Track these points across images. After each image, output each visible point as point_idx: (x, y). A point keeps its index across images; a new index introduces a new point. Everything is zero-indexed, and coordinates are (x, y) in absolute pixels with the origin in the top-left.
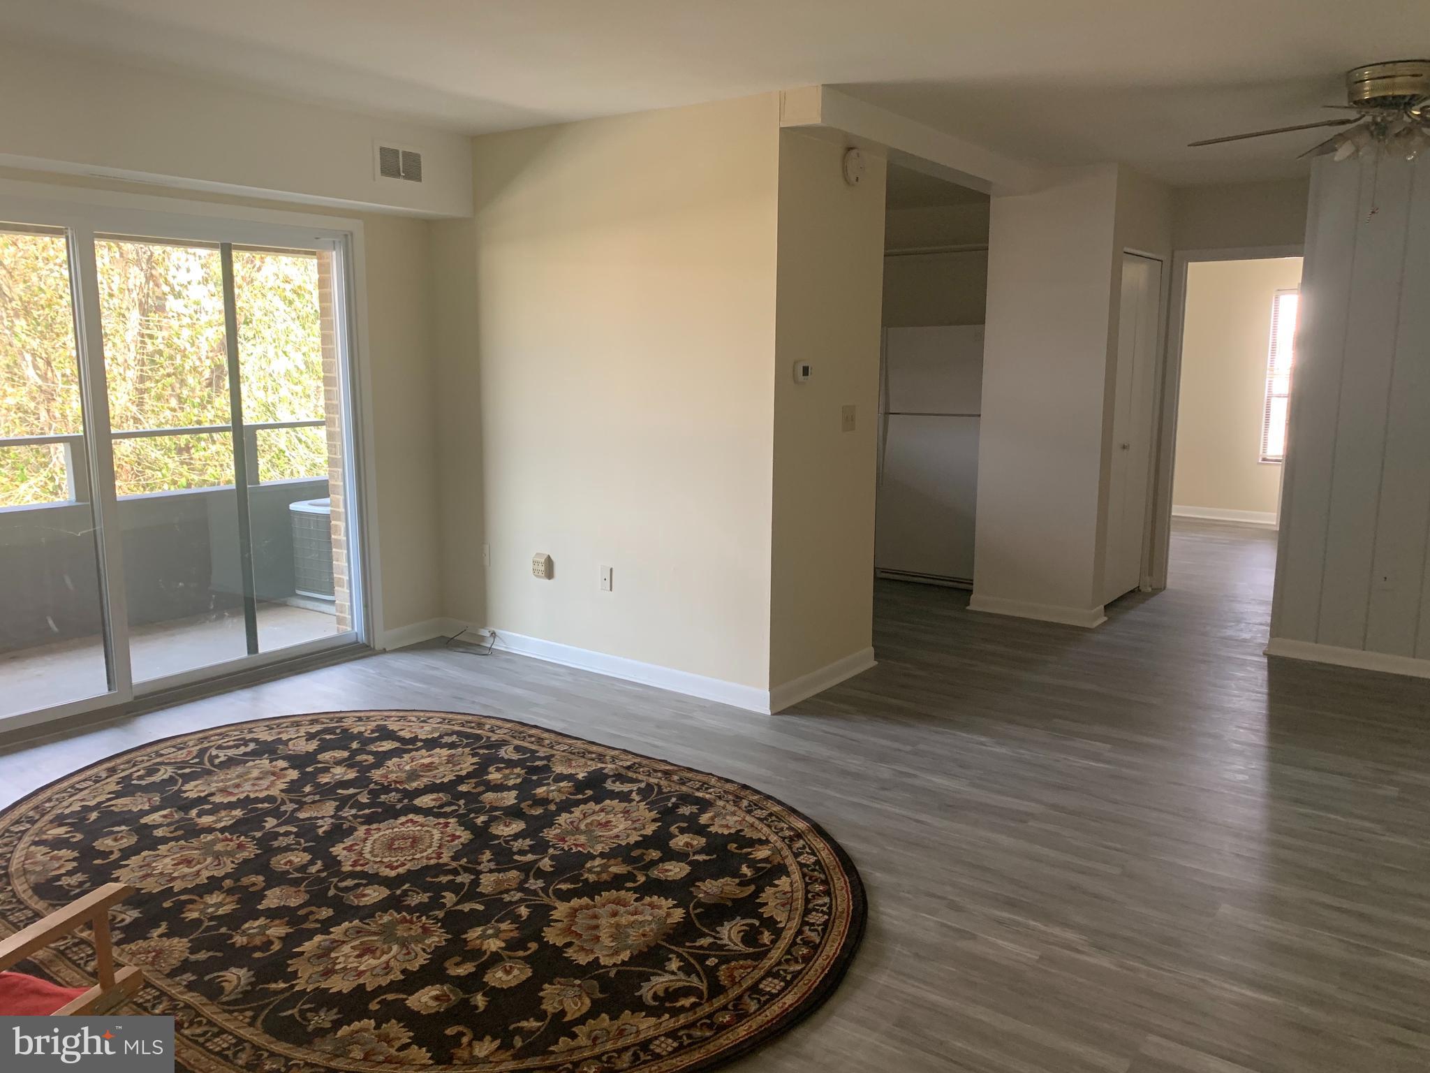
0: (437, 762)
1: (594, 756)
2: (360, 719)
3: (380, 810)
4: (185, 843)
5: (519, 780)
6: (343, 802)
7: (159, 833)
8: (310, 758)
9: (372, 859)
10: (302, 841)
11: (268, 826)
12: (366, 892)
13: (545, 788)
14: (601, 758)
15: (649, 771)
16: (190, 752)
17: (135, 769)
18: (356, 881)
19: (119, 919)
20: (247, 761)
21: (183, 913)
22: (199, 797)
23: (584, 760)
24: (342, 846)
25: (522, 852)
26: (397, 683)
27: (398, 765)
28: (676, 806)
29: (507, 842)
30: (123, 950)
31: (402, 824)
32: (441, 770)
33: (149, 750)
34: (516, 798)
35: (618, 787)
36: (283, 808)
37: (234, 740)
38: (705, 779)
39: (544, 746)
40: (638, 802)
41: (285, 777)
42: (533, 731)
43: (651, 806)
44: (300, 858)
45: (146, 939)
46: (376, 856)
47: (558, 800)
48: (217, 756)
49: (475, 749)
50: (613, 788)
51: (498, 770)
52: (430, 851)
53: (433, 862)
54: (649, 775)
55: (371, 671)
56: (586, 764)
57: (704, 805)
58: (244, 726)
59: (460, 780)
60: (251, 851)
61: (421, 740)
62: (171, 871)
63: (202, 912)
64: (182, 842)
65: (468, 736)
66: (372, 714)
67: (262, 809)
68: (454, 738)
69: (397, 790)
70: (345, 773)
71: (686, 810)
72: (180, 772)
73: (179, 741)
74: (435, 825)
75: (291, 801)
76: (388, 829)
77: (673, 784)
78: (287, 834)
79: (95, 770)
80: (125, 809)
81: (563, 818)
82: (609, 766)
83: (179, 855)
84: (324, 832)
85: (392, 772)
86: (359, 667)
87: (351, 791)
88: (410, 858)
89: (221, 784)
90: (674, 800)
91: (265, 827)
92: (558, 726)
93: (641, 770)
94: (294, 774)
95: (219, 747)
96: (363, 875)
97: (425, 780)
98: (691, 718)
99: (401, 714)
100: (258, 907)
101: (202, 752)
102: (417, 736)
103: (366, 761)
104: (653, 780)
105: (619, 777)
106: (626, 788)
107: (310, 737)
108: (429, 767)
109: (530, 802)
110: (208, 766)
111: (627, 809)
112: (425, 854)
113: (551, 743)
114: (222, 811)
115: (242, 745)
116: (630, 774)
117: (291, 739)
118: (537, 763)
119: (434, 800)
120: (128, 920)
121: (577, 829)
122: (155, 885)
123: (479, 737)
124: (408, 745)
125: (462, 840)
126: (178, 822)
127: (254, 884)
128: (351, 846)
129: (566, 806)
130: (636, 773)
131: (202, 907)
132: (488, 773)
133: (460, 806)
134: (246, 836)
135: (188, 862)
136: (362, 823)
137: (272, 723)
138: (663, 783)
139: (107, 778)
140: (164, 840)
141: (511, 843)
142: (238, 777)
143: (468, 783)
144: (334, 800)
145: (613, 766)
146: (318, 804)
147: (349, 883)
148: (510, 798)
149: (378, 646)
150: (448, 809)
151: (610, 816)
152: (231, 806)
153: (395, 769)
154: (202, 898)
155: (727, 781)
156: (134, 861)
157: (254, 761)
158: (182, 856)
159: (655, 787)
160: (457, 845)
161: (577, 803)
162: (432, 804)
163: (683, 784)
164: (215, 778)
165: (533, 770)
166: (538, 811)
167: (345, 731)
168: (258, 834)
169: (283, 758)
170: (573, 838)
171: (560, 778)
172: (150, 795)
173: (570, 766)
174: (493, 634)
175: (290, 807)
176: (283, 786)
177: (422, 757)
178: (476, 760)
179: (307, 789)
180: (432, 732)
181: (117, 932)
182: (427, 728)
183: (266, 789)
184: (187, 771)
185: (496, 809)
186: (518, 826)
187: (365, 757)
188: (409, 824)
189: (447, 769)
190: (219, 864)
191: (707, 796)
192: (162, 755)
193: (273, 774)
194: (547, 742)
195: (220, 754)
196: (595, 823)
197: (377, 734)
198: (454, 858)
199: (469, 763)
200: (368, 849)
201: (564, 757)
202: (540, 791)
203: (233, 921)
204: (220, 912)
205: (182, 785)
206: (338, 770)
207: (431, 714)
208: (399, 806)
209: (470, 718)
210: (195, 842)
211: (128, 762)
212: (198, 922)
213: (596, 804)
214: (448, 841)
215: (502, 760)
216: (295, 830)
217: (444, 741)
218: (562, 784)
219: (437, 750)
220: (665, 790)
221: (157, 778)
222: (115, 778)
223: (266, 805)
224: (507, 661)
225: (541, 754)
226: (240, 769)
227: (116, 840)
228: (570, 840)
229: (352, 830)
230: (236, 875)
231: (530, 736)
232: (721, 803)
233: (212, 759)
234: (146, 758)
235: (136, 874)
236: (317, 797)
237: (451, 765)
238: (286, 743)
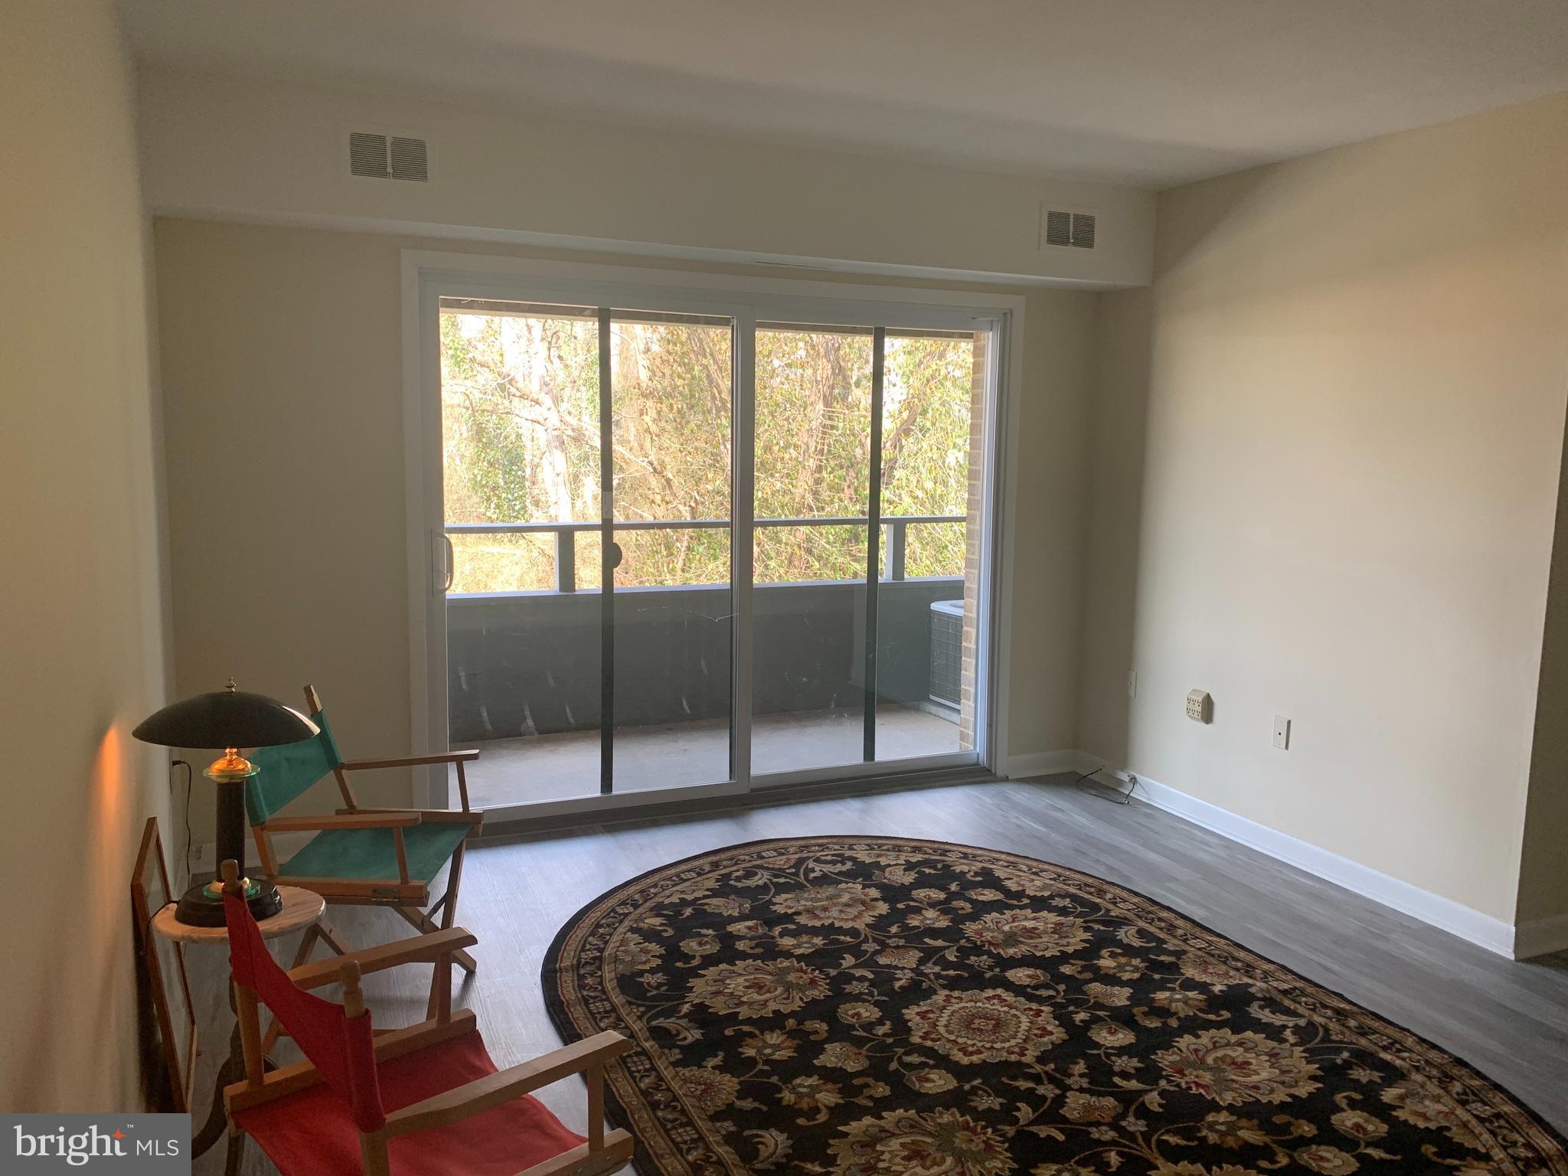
0: (1041, 928)
1: (1239, 964)
2: (965, 856)
3: (966, 975)
4: (761, 964)
5: (1136, 976)
6: (929, 954)
7: (740, 946)
8: (904, 892)
9: (946, 1035)
10: (876, 993)
11: (845, 964)
12: (932, 1076)
13: (1167, 994)
14: (1248, 969)
15: (1314, 1004)
16: (788, 859)
17: (735, 868)
18: (923, 1059)
19: (681, 1037)
20: (842, 882)
21: (741, 1047)
22: (786, 913)
23: (1224, 968)
24: (917, 1009)
25: (1125, 1075)
26: (1014, 820)
27: (997, 922)
28: (1347, 1065)
29: (1108, 1055)
30: (677, 1073)
31: (988, 999)
32: (1045, 940)
33: (753, 849)
34: (1129, 999)
35: (1266, 1016)
36: (864, 947)
37: (833, 855)
38: (1398, 1035)
39: (1175, 937)
40: (1292, 1045)
41: (874, 908)
42: (1165, 914)
43: (1311, 1055)
44: (868, 1012)
45: (700, 1066)
46: (951, 1033)
47: (1182, 1015)
48: (813, 870)
49: (1089, 921)
50: (1260, 1016)
51: (1113, 955)
52: (1013, 1042)
53: (1013, 1058)
54: (1314, 1010)
55: (989, 801)
56: (1227, 973)
57: (1393, 1075)
58: (847, 840)
59: (1064, 958)
60: (820, 992)
61: (1028, 897)
62: (741, 994)
63: (759, 1051)
64: (759, 962)
65: (1083, 902)
66: (980, 852)
67: (843, 942)
68: (1067, 902)
69: (990, 954)
70: (937, 919)
71: (1362, 1075)
72: (775, 880)
73: (781, 844)
74: (1025, 1010)
75: (875, 940)
76: (971, 1001)
77: (1347, 1032)
78: (862, 979)
79: (701, 862)
80: (716, 911)
81: (1185, 1041)
82: (1258, 984)
83: (752, 977)
84: (901, 987)
85: (988, 929)
86: (977, 794)
87: (940, 943)
88: (988, 1045)
89: (810, 903)
90: (1346, 1055)
91: (842, 964)
92: (1197, 914)
93: (1304, 999)
94: (883, 908)
95: (818, 860)
96: (931, 1052)
97: (1024, 948)
98: (1387, 940)
99: (1012, 859)
100: (815, 1061)
101: (801, 862)
102: (1024, 891)
103: (963, 909)
104: (1318, 1019)
105: (1270, 1003)
106: (1278, 1020)
107: (909, 867)
108: (1031, 933)
109: (1146, 1009)
110: (802, 879)
111: (1276, 1051)
112: (1007, 1045)
113: (1186, 935)
114: (804, 935)
115: (839, 862)
116: (1287, 1002)
117: (889, 865)
118: (1162, 958)
119: (1029, 976)
120: (690, 1040)
121: (1203, 1061)
122: (724, 1006)
123: (1096, 907)
124: (1012, 899)
125: (1053, 1038)
126: (760, 937)
127: (816, 1032)
128: (927, 1012)
129: (1192, 1026)
130: (1295, 1001)
131: (760, 1045)
132: (1100, 957)
133: (1058, 992)
134: (821, 972)
135: (759, 987)
136: (944, 987)
137: (876, 843)
138: (1333, 1026)
139: (709, 872)
140: (744, 956)
141: (1113, 1058)
142: (830, 898)
143: (1073, 965)
144: (920, 950)
145: (1263, 985)
146: (902, 951)
147: (914, 1059)
148: (1120, 997)
149: (1000, 773)
150: (1044, 993)
151: (1248, 1055)
152: (814, 931)
153: (992, 927)
154: (762, 1034)
155: (1434, 1046)
156: (711, 972)
157: (847, 883)
158: (755, 978)
159: (1321, 1029)
160: (1046, 1044)
161: (1208, 1025)
162: (1027, 981)
163: (1363, 1034)
164: (806, 895)
165: (1155, 966)
166: (1154, 1023)
167: (947, 867)
168: (833, 972)
169: (877, 887)
170: (1195, 1073)
171: (1189, 985)
172: (741, 900)
173: (1205, 971)
174: (1134, 780)
175: (871, 947)
176: (869, 920)
177: (1026, 919)
178: (1087, 936)
179: (894, 929)
180: (1042, 889)
181: (677, 1051)
182: (1038, 883)
183: (852, 920)
184: (782, 880)
185: (1102, 1007)
186: (1124, 1037)
187: (962, 904)
188: (996, 1001)
189: (1052, 940)
190: (788, 998)
191: (1398, 1062)
192: (763, 858)
193: (863, 903)
194: (1180, 932)
195: (817, 869)
196: (1228, 1060)
197: (980, 879)
198: (1041, 1060)
199: (1078, 939)
200: (943, 1021)
201: (1200, 957)
202: (1161, 996)
203: (788, 1071)
204: (776, 1057)
205: (774, 896)
206: (931, 913)
207: (1046, 867)
208: (988, 975)
209: (1090, 881)
210: (770, 966)
211: (732, 859)
212: (752, 1061)
213: (1233, 1033)
214: (1036, 1035)
215: (1119, 944)
216: (871, 976)
217: (1054, 903)
218: (1190, 994)
219: (1045, 913)
220: (1334, 1037)
221: (753, 882)
222: (715, 875)
223: (848, 939)
224: (1146, 815)
225: (1170, 947)
226: (830, 890)
227: (700, 944)
228: (1191, 1075)
229: (931, 992)
230: (801, 1016)
231: (1160, 919)
232: (1418, 1077)
233: (808, 871)
234: (747, 858)
235: (709, 988)
236: (902, 942)
237: (1057, 936)
238: (883, 869)
